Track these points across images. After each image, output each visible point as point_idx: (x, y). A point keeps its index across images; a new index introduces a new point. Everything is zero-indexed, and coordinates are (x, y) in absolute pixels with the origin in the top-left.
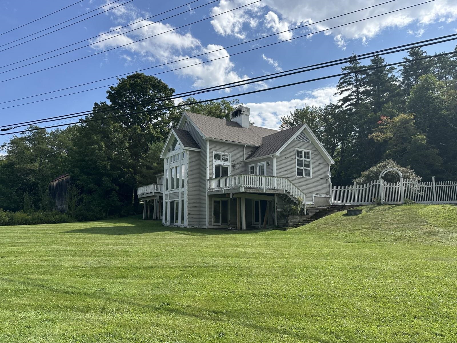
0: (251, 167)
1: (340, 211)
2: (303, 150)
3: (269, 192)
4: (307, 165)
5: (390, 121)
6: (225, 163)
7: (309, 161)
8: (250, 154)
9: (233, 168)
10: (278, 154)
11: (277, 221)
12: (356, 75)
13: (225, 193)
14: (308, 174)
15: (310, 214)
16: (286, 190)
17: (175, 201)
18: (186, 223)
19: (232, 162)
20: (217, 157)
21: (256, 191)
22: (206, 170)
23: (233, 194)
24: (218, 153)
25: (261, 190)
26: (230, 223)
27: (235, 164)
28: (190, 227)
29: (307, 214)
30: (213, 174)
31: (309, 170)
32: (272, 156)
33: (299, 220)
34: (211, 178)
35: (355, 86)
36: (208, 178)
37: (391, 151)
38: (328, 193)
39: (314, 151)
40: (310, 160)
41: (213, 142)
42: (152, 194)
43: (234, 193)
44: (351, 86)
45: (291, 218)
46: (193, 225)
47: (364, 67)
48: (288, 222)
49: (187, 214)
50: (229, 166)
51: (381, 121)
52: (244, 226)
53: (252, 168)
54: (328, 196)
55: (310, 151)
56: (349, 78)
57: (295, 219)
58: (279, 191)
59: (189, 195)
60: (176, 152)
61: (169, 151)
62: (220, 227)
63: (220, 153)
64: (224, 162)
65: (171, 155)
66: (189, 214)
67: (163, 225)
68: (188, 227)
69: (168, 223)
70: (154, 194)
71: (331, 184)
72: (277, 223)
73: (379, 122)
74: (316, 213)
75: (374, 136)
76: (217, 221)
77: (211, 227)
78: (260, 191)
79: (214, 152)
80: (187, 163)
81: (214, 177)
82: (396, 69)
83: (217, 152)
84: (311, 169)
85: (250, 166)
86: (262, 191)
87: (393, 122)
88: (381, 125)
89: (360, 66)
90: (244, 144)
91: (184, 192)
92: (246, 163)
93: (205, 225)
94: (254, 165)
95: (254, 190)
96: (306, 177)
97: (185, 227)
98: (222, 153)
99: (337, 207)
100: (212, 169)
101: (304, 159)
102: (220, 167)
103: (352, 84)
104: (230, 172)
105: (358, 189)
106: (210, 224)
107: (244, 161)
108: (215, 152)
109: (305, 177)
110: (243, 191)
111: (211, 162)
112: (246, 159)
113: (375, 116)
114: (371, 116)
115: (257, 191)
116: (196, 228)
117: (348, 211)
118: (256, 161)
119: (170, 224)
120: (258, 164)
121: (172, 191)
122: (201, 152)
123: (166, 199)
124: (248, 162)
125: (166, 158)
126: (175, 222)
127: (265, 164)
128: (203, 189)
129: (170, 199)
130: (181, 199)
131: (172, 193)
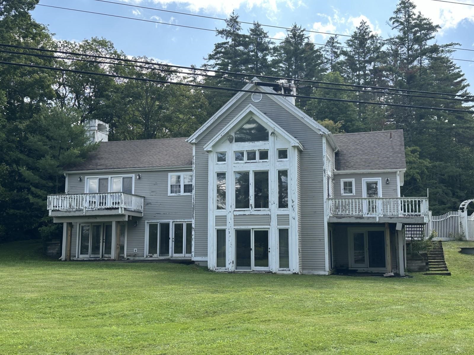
0: (345, 183)
6: (330, 173)
9: (332, 183)
13: (382, 222)
17: (253, 229)
18: (296, 267)
26: (333, 266)
27: (332, 176)
30: (327, 190)
36: (326, 196)
50: (330, 178)
60: (254, 146)
61: (231, 141)
65: (236, 149)
68: (299, 273)
69: (231, 267)
70: (123, 212)
85: (343, 181)
91: (288, 215)
92: (336, 175)
94: (353, 180)
97: (295, 274)
100: (327, 182)
105: (433, 220)
106: (329, 268)
107: (333, 172)
112: (336, 169)
118: (360, 174)
119: (236, 269)
120: (363, 179)
121: (245, 211)
122: (303, 153)
123: (217, 224)
124: (341, 174)
125: (216, 152)
126: (255, 266)
127: (379, 180)
128: (313, 213)
129: (234, 225)
130: (278, 227)
131: (244, 215)
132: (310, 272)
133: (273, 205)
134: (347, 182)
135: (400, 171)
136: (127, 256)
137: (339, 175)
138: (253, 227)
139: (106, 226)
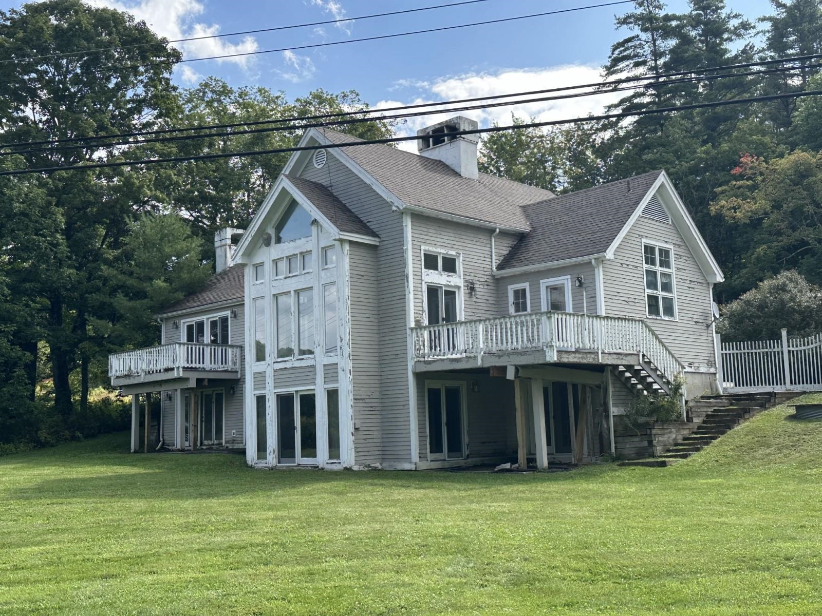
0: (516, 292)
1: (766, 409)
2: (658, 244)
3: (609, 362)
4: (667, 287)
5: (767, 168)
6: (450, 279)
7: (670, 275)
8: (505, 253)
9: (470, 294)
10: (610, 254)
11: (615, 443)
12: (654, 40)
13: (486, 365)
14: (669, 311)
15: (695, 420)
16: (643, 355)
17: (297, 392)
18: (348, 456)
19: (467, 277)
20: (430, 262)
21: (582, 358)
22: (403, 298)
23: (517, 368)
24: (433, 250)
25: (593, 356)
26: (467, 453)
27: (472, 283)
28: (362, 468)
29: (690, 419)
30: (423, 311)
31: (671, 299)
32: (593, 261)
33: (674, 436)
34: (419, 326)
35: (651, 69)
36: (413, 325)
37: (769, 248)
38: (711, 363)
39: (679, 246)
40: (672, 271)
41: (419, 217)
42: (175, 374)
43: (519, 366)
44: (641, 70)
45: (659, 432)
46: (368, 462)
47: (674, 17)
48: (655, 442)
49: (352, 430)
50: (459, 287)
51: (741, 167)
52: (543, 459)
53: (520, 295)
54: (712, 370)
55: (669, 246)
56: (635, 47)
58: (629, 358)
59: (356, 373)
60: (296, 248)
61: (268, 243)
62: (446, 465)
63: (438, 250)
64: (448, 276)
65: (275, 256)
66: (356, 429)
67: (251, 467)
68: (356, 468)
69: (272, 459)
70: (181, 374)
71: (717, 338)
72: (616, 448)
73: (736, 171)
74: (707, 416)
75: (723, 207)
76: (436, 447)
77: (424, 465)
78: (589, 360)
79: (423, 248)
80: (347, 279)
81: (426, 322)
82: (754, 27)
83: (431, 249)
84: (674, 295)
85: (511, 289)
86: (594, 359)
87: (774, 171)
88: (741, 177)
89: (667, 15)
90: (493, 225)
91: (337, 364)
92: (498, 279)
93: (409, 460)
94: (526, 285)
95: (577, 355)
96: (667, 319)
97: (348, 470)
98: (443, 251)
99: (754, 399)
100: (420, 297)
101: (660, 269)
102: (437, 290)
103: (644, 63)
104: (463, 306)
105: (791, 349)
106: (422, 456)
107: (494, 274)
108: (427, 248)
109: (663, 318)
110: (556, 359)
111: (418, 276)
112: (500, 267)
113: (714, 152)
114: (706, 152)
115: (584, 358)
116: (375, 469)
117: (798, 408)
118: (535, 273)
119: (279, 463)
120: (541, 281)
121: (285, 361)
122: (380, 248)
123: (256, 386)
124: (505, 275)
125: (254, 265)
126: (302, 457)
127: (566, 281)
128: (394, 357)
129: (275, 387)
130: (326, 386)
131: (285, 368)
132: (391, 466)
133: (319, 348)
134: (518, 290)
135: (595, 259)
136: (226, 443)
137: (503, 278)
138: (297, 389)
139: (206, 395)
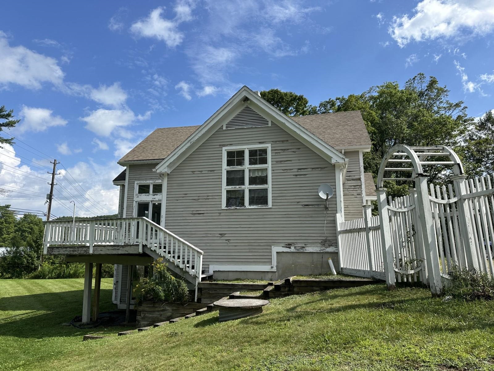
2: (248, 147)
3: (102, 253)
4: (259, 180)
7: (266, 170)
14: (260, 200)
15: (206, 301)
16: (144, 246)
20: (144, 189)
21: (73, 251)
24: (144, 182)
25: (84, 249)
29: (199, 300)
31: (265, 190)
38: (330, 242)
39: (282, 142)
40: (269, 165)
41: (135, 166)
50: (163, 201)
54: (331, 249)
55: (270, 145)
57: (158, 311)
63: (148, 182)
64: (155, 195)
78: (81, 251)
79: (136, 182)
84: (269, 185)
86: (85, 251)
95: (68, 249)
96: (254, 207)
98: (153, 182)
100: (131, 210)
101: (250, 166)
102: (147, 204)
106: (122, 301)
108: (141, 182)
109: (248, 207)
111: (131, 199)
115: (75, 251)
